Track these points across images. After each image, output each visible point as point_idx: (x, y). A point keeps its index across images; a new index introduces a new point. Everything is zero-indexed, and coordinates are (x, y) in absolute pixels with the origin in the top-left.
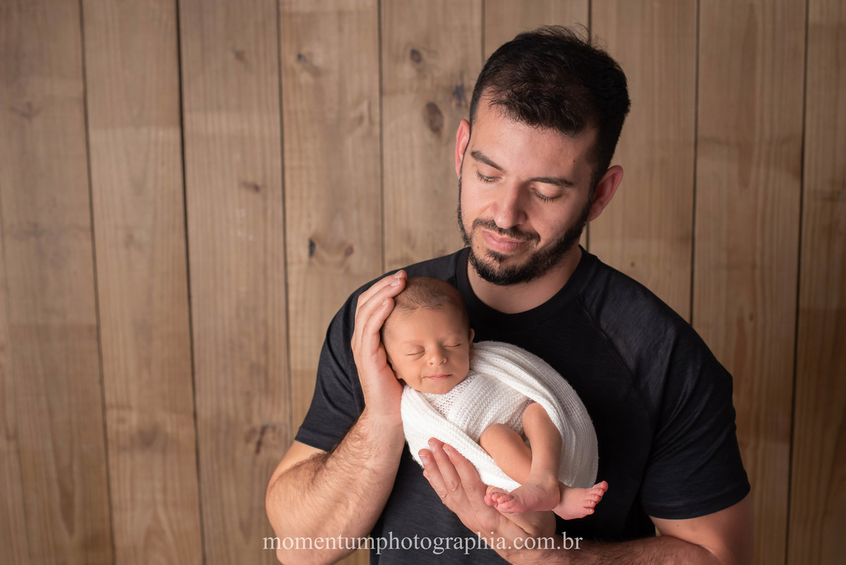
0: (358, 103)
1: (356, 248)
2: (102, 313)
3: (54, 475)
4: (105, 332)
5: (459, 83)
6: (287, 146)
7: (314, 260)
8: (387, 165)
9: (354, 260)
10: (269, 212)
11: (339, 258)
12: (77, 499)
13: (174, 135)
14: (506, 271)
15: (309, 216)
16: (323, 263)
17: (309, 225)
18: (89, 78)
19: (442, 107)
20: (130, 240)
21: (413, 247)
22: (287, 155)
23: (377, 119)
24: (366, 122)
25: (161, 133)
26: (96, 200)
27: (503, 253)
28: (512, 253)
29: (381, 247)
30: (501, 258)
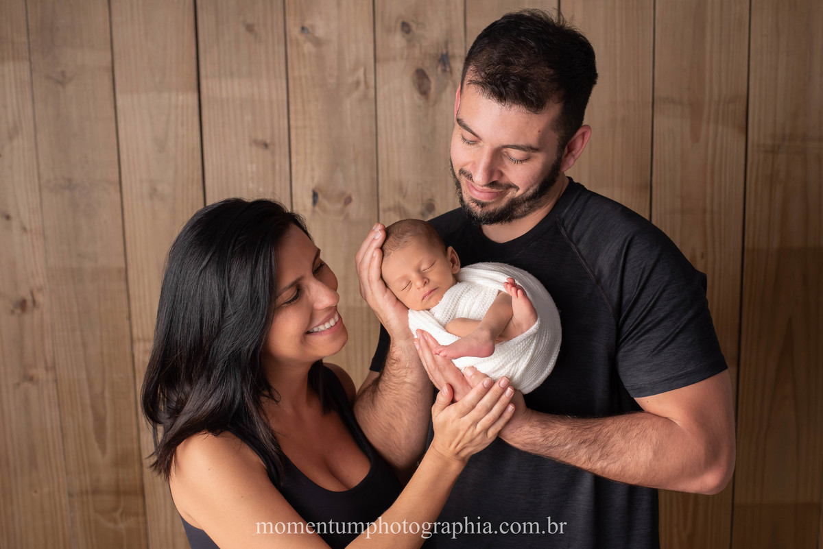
0: (355, 69)
1: (353, 198)
2: (129, 257)
3: (88, 401)
4: (132, 274)
5: (444, 52)
6: (292, 108)
7: (317, 208)
8: (381, 124)
9: (353, 208)
10: (277, 167)
11: (339, 206)
12: (109, 422)
13: (192, 99)
14: (487, 213)
15: (313, 170)
16: (325, 210)
17: (313, 178)
18: (116, 50)
19: (428, 73)
20: (154, 192)
21: (404, 197)
22: (292, 116)
23: (372, 83)
24: (362, 86)
25: (181, 98)
26: (124, 157)
27: (485, 201)
28: (493, 200)
29: (376, 196)
30: (483, 205)
